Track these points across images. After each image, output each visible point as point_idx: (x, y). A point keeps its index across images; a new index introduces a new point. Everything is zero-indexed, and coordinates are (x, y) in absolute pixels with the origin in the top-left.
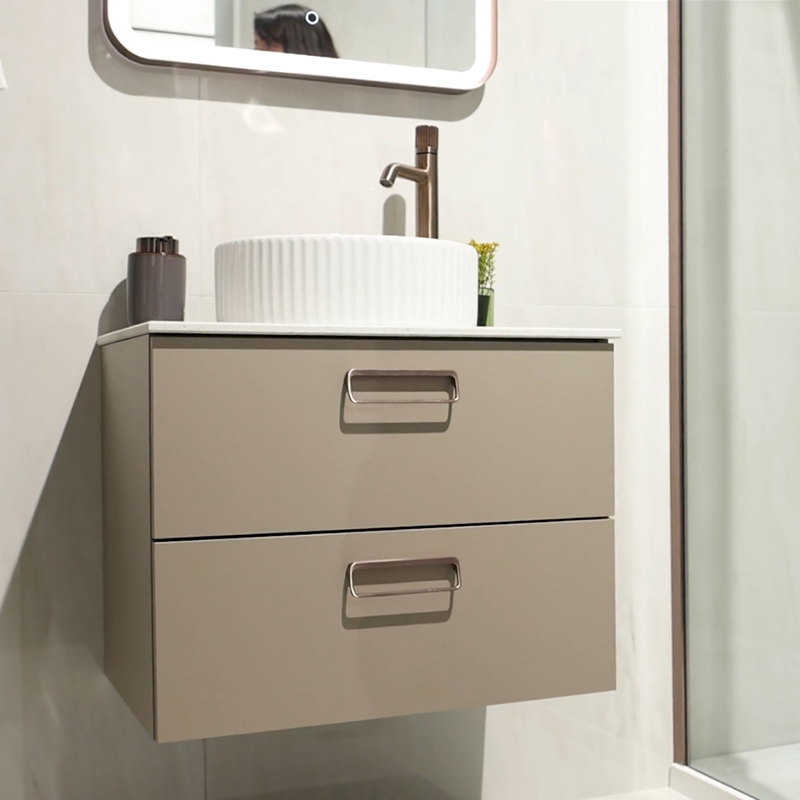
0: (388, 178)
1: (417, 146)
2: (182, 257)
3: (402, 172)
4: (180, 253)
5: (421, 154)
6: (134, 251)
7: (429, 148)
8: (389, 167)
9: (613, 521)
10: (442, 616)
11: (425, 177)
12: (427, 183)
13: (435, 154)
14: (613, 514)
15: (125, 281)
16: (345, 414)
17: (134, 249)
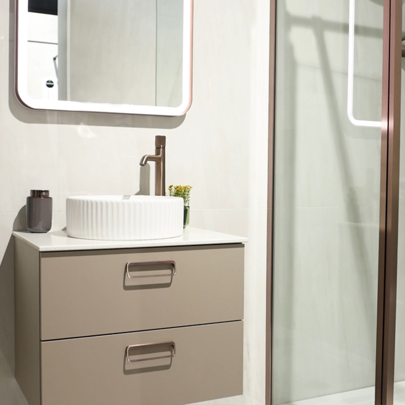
0: (143, 163)
1: (156, 145)
2: (51, 198)
3: (150, 158)
4: (50, 196)
5: (158, 148)
6: (29, 196)
7: (161, 146)
8: (144, 158)
9: (243, 322)
10: (167, 367)
11: (160, 159)
12: (160, 162)
13: (164, 148)
14: (243, 319)
15: (25, 206)
16: (126, 282)
17: (29, 195)
